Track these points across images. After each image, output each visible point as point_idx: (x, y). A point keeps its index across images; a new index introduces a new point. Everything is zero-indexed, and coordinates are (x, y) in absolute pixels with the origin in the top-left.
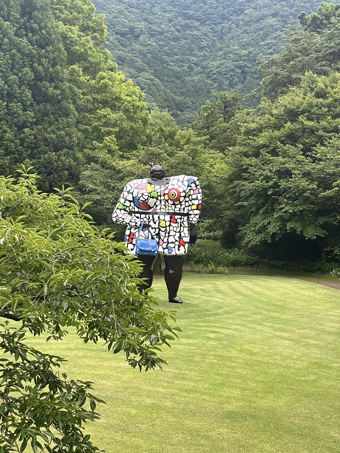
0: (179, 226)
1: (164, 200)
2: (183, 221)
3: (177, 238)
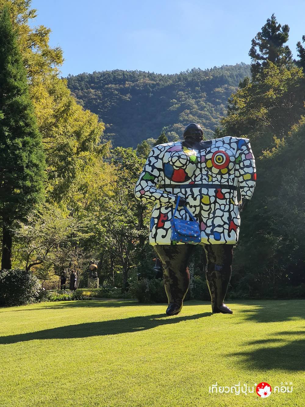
0: (228, 203)
1: (206, 169)
2: (233, 196)
3: (225, 219)
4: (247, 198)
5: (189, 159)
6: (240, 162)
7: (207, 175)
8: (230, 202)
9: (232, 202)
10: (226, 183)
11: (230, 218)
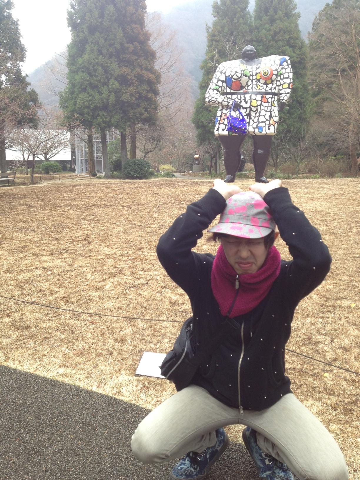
1: (256, 80)
2: (274, 100)
3: (267, 117)
4: (284, 101)
5: (243, 73)
6: (281, 74)
7: (256, 85)
8: (272, 105)
9: (273, 104)
10: (270, 91)
11: (271, 117)
